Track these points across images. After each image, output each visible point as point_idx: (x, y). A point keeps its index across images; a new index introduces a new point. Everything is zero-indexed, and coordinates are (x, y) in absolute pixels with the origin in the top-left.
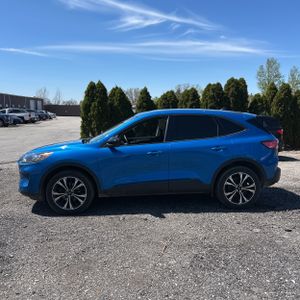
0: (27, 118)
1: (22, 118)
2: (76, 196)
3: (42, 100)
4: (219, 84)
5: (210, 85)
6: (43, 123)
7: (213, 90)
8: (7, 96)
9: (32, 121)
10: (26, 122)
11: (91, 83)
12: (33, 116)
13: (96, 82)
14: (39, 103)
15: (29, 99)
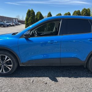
0: (11, 25)
1: (10, 24)
2: (7, 66)
3: (17, 19)
4: (79, 11)
5: (75, 11)
6: (17, 26)
7: (77, 13)
8: (6, 17)
9: (13, 26)
10: (11, 26)
11: (29, 10)
12: (14, 24)
13: (31, 10)
14: (16, 20)
15: (13, 18)
